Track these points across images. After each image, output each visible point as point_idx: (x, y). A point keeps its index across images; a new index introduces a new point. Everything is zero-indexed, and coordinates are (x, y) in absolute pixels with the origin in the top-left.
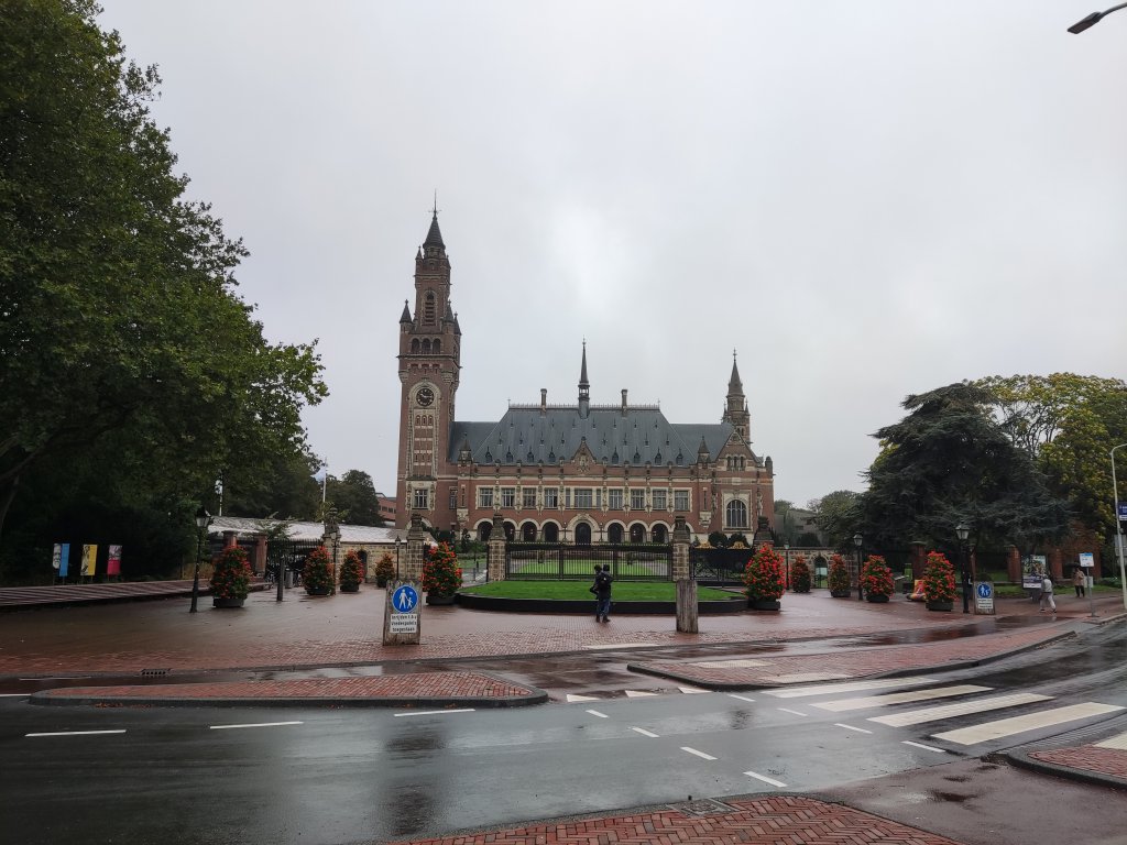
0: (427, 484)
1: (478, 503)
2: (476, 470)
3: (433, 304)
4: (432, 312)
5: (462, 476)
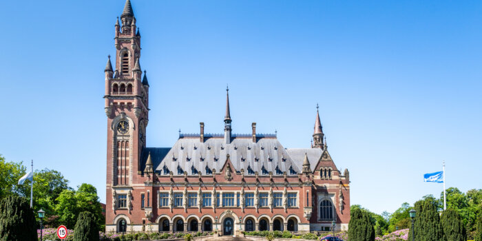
1: (159, 203)
2: (158, 179)
3: (127, 59)
4: (127, 66)
5: (147, 184)
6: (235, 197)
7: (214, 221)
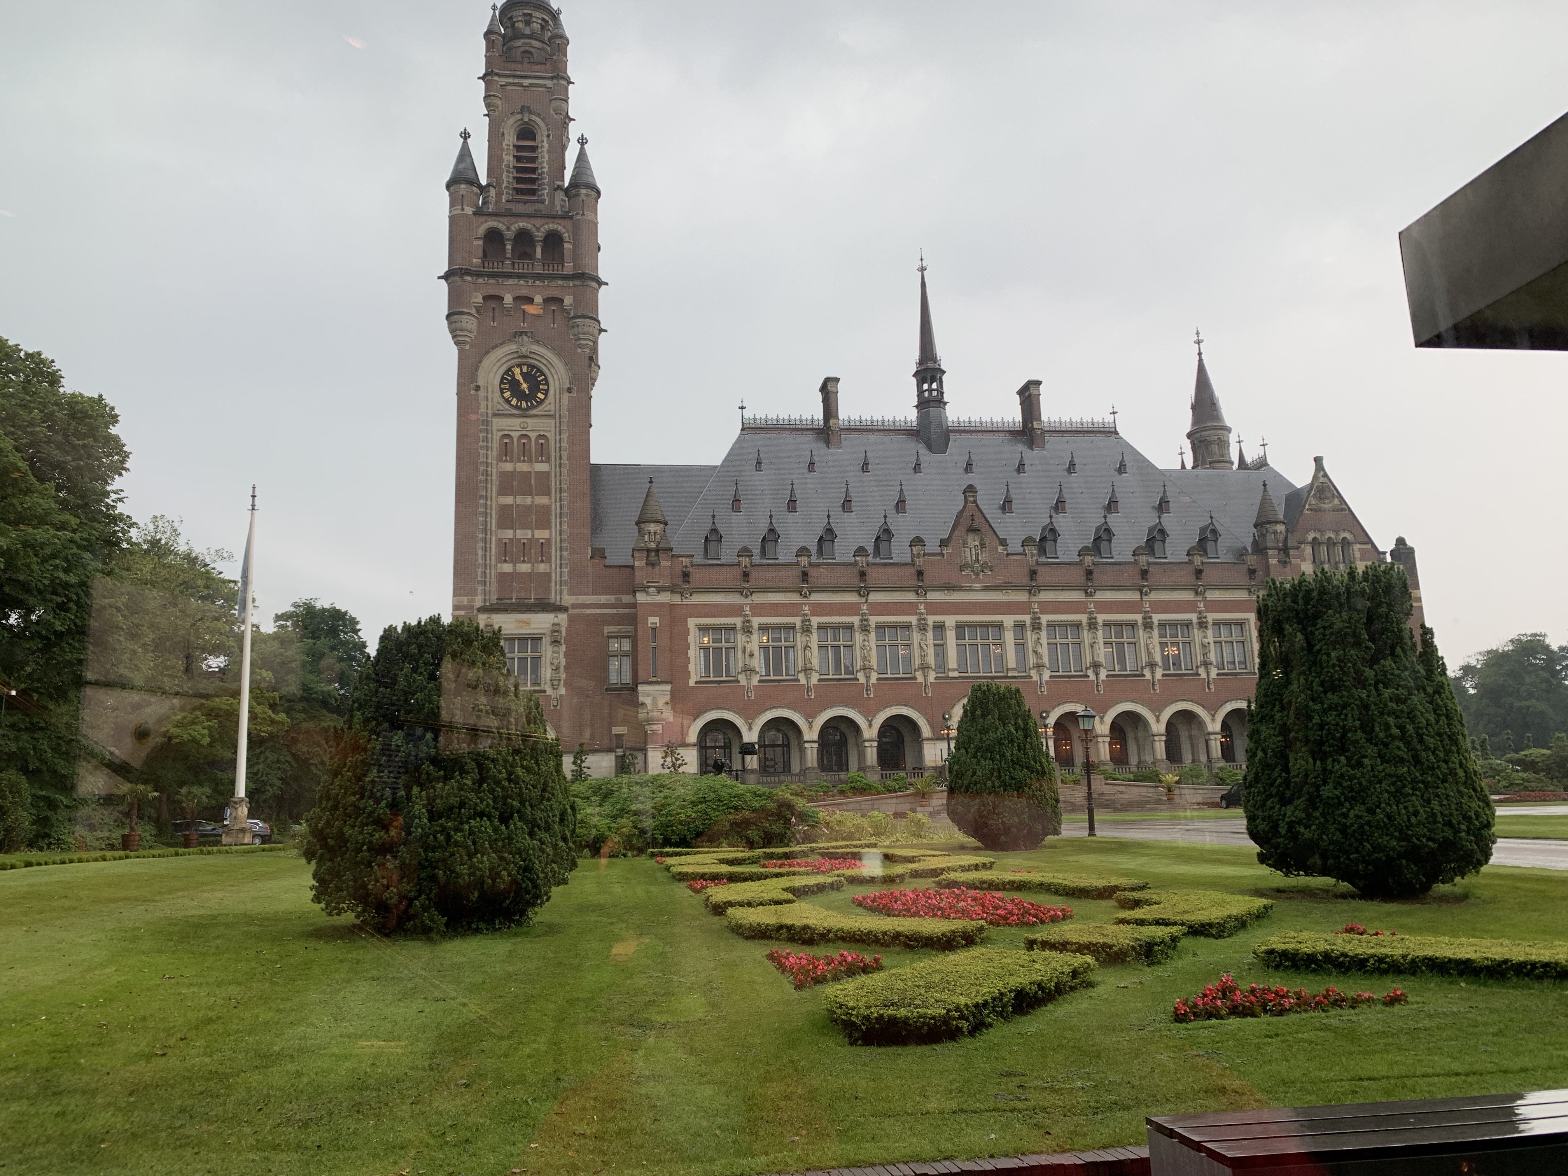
0: (541, 622)
1: (696, 668)
2: (686, 575)
3: (534, 149)
4: (533, 171)
5: (648, 593)
6: (1009, 637)
7: (926, 731)
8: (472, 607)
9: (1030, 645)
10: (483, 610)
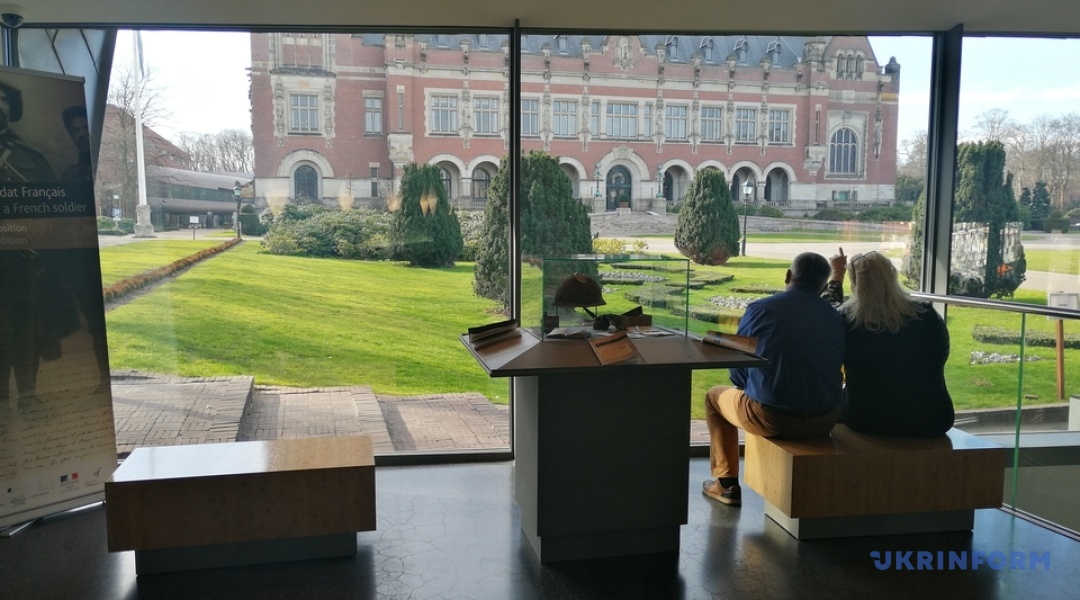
0: (317, 83)
1: (430, 125)
2: (423, 56)
5: (396, 67)
6: (642, 112)
7: (582, 174)
8: (265, 70)
9: (655, 118)
10: (273, 72)
